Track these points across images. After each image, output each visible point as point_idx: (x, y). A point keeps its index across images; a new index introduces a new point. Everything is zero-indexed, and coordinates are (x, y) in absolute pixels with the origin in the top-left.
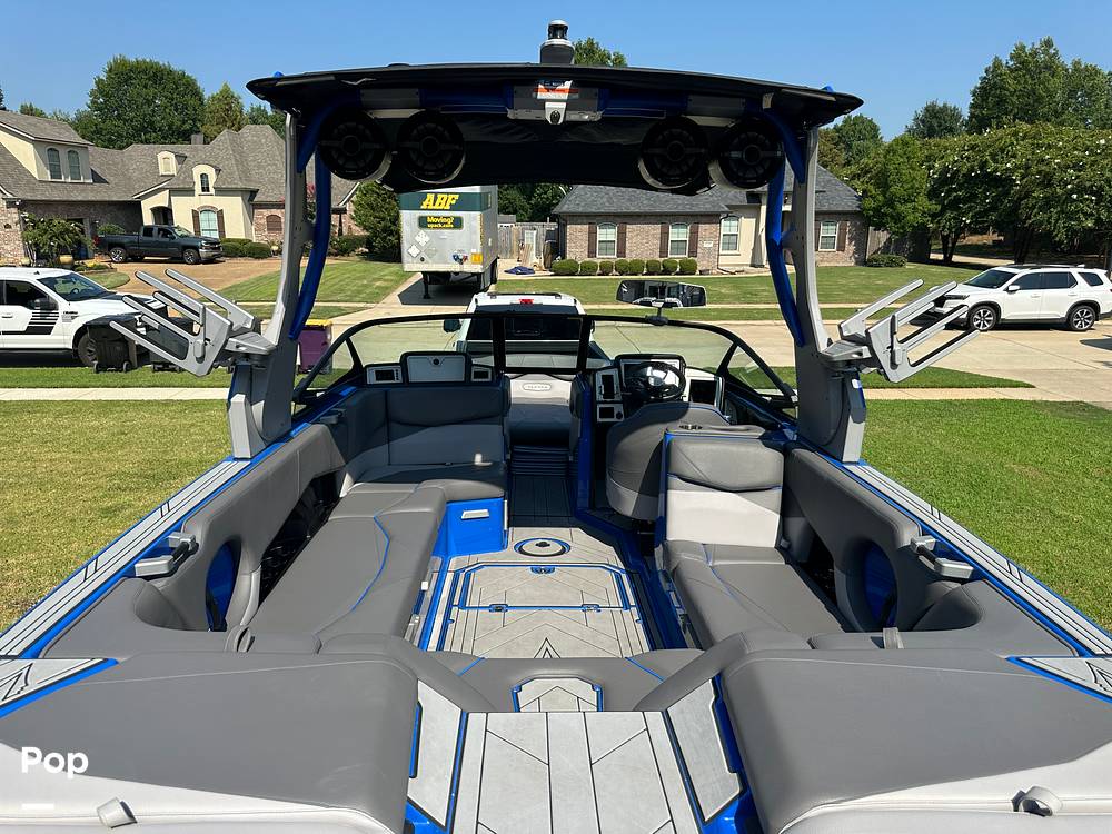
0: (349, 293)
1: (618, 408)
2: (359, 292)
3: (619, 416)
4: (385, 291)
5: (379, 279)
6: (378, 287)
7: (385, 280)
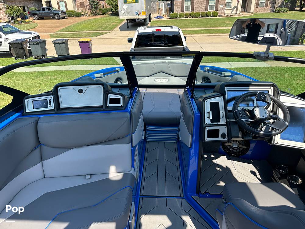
0: (104, 27)
1: (223, 130)
2: (107, 27)
3: (223, 136)
4: (115, 26)
5: (114, 22)
6: (113, 25)
7: (116, 22)
